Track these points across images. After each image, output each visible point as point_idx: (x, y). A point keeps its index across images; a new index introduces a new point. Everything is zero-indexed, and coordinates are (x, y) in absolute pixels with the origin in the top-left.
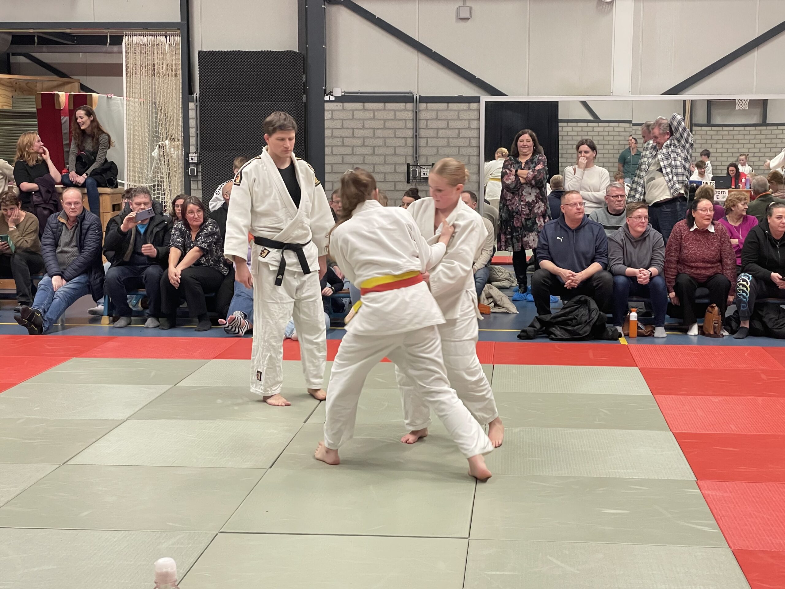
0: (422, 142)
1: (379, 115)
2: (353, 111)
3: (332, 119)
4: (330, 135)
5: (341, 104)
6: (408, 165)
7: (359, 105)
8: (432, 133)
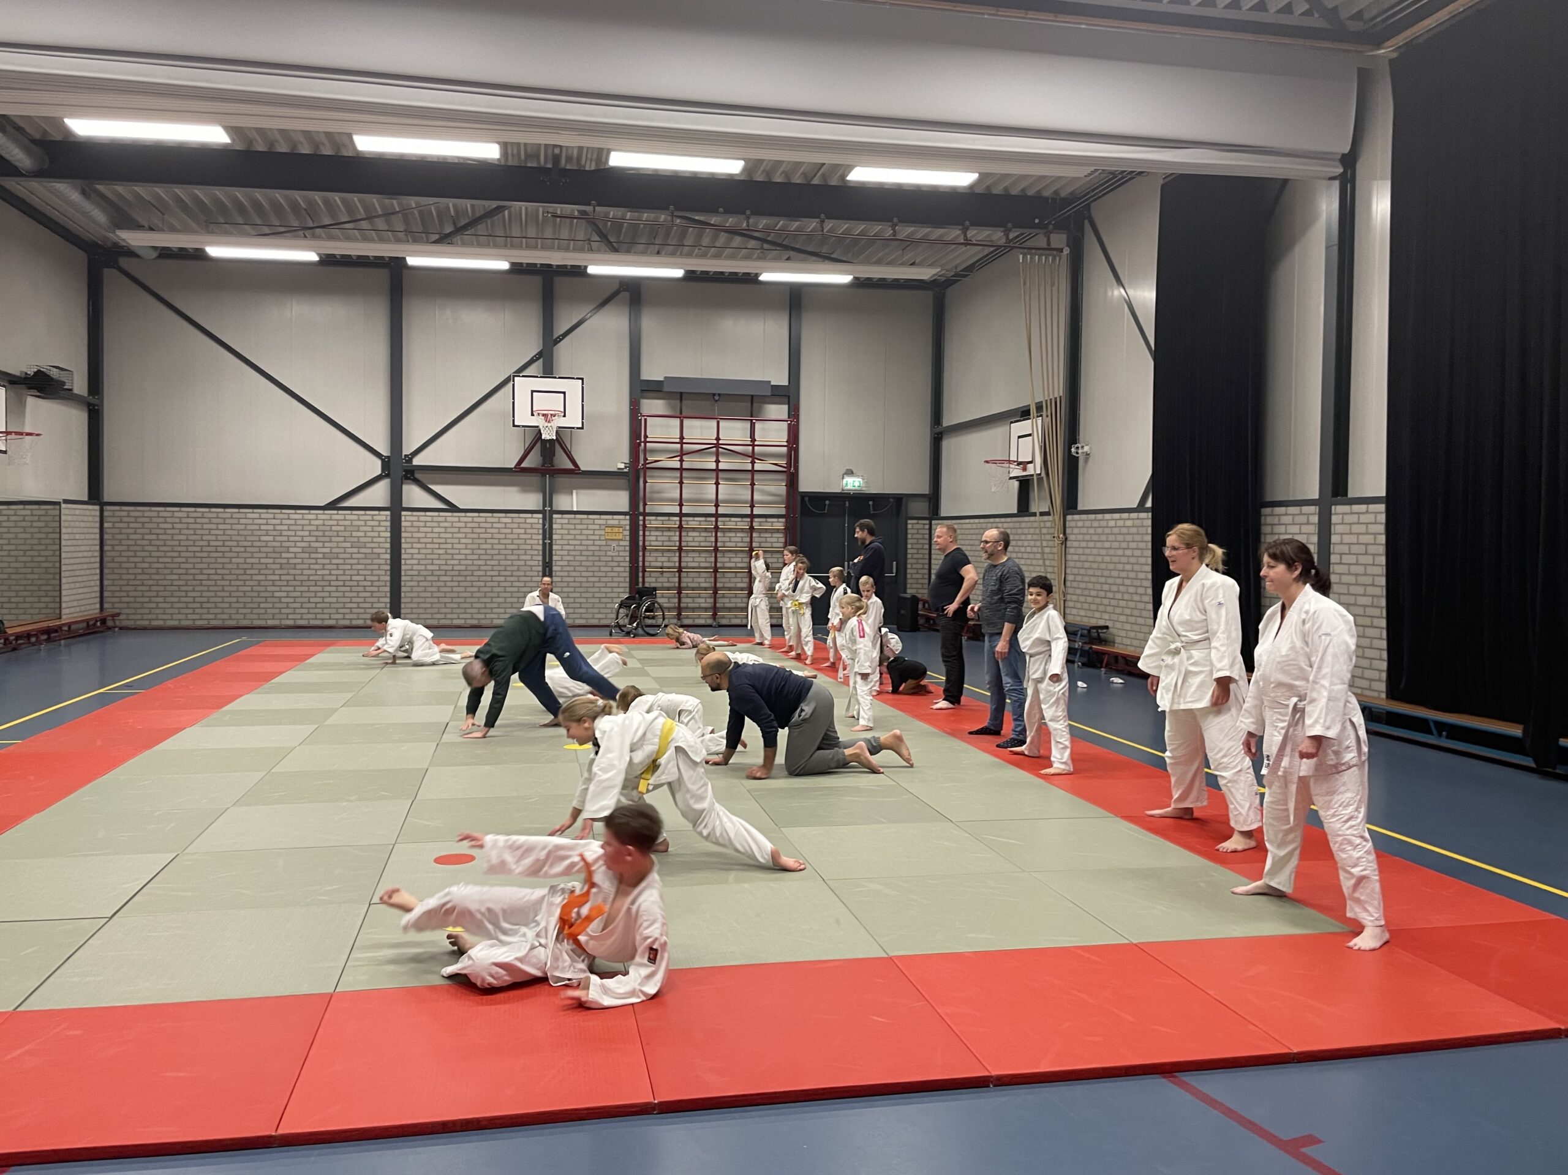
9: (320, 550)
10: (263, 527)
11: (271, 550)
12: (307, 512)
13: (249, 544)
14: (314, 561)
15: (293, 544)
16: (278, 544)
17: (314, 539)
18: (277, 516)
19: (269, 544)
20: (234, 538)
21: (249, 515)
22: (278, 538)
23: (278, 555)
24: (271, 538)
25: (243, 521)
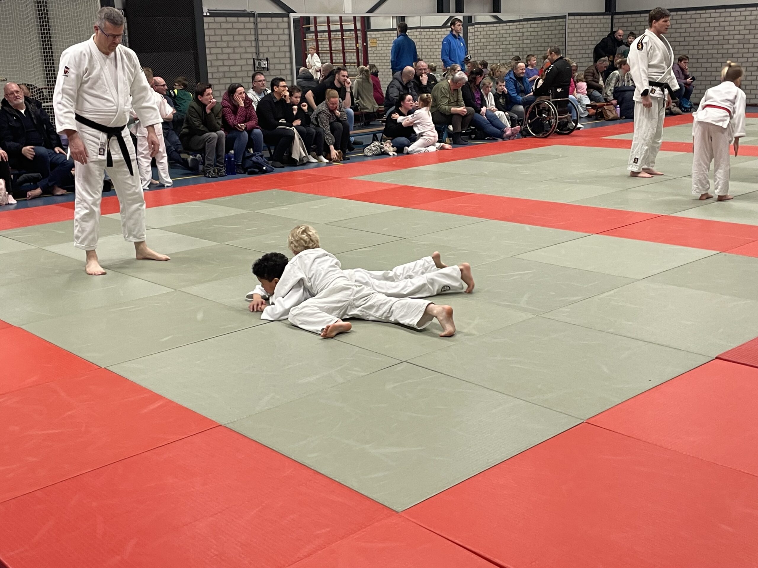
0: (260, 44)
1: (235, 25)
2: (220, 23)
3: (209, 29)
4: (208, 40)
5: (213, 18)
6: (254, 59)
7: (223, 19)
8: (265, 38)
9: (751, 41)
10: (712, 25)
11: (716, 42)
12: (744, 9)
13: (702, 38)
14: (746, 51)
15: (732, 37)
16: (722, 38)
17: (748, 32)
18: (722, 15)
19: (716, 38)
20: (692, 34)
21: (703, 16)
22: (722, 33)
23: (720, 47)
24: (717, 33)
25: (698, 20)
